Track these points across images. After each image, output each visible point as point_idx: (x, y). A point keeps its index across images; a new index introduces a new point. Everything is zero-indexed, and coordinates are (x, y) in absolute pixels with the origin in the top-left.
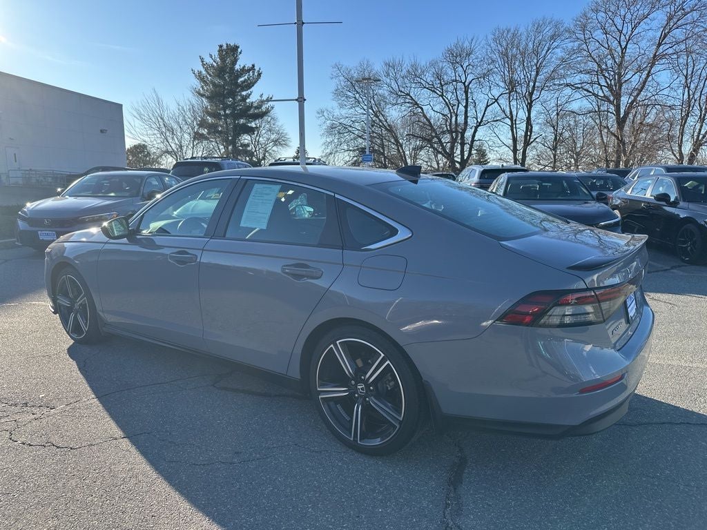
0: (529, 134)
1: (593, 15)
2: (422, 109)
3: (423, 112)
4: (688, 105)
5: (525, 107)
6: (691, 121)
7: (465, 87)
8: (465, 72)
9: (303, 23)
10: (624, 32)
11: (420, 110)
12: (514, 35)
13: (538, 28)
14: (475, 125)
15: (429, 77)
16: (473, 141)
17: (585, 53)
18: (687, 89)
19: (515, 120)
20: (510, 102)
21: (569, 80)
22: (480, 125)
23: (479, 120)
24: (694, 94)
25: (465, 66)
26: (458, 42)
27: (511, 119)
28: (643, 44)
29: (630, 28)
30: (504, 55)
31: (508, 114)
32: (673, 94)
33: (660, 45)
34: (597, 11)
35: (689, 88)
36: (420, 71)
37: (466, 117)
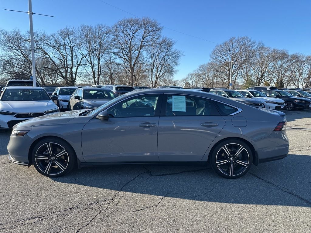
0: (100, 71)
1: (119, 26)
2: (49, 56)
3: (50, 58)
4: (153, 64)
5: (97, 59)
6: (155, 70)
7: (71, 48)
8: (70, 41)
9: (33, 13)
10: (130, 35)
11: (48, 56)
12: (90, 29)
13: (100, 28)
14: (77, 65)
15: (52, 42)
16: (76, 72)
17: (117, 41)
18: (152, 59)
19: (93, 65)
20: (90, 57)
21: (113, 51)
22: (79, 66)
23: (79, 64)
24: (155, 61)
25: (70, 39)
26: (67, 28)
27: (91, 64)
28: (136, 40)
29: (132, 34)
30: (87, 37)
31: (90, 62)
32: (148, 60)
33: (142, 42)
34: (120, 25)
35: (153, 58)
36: (47, 38)
37: (72, 62)
